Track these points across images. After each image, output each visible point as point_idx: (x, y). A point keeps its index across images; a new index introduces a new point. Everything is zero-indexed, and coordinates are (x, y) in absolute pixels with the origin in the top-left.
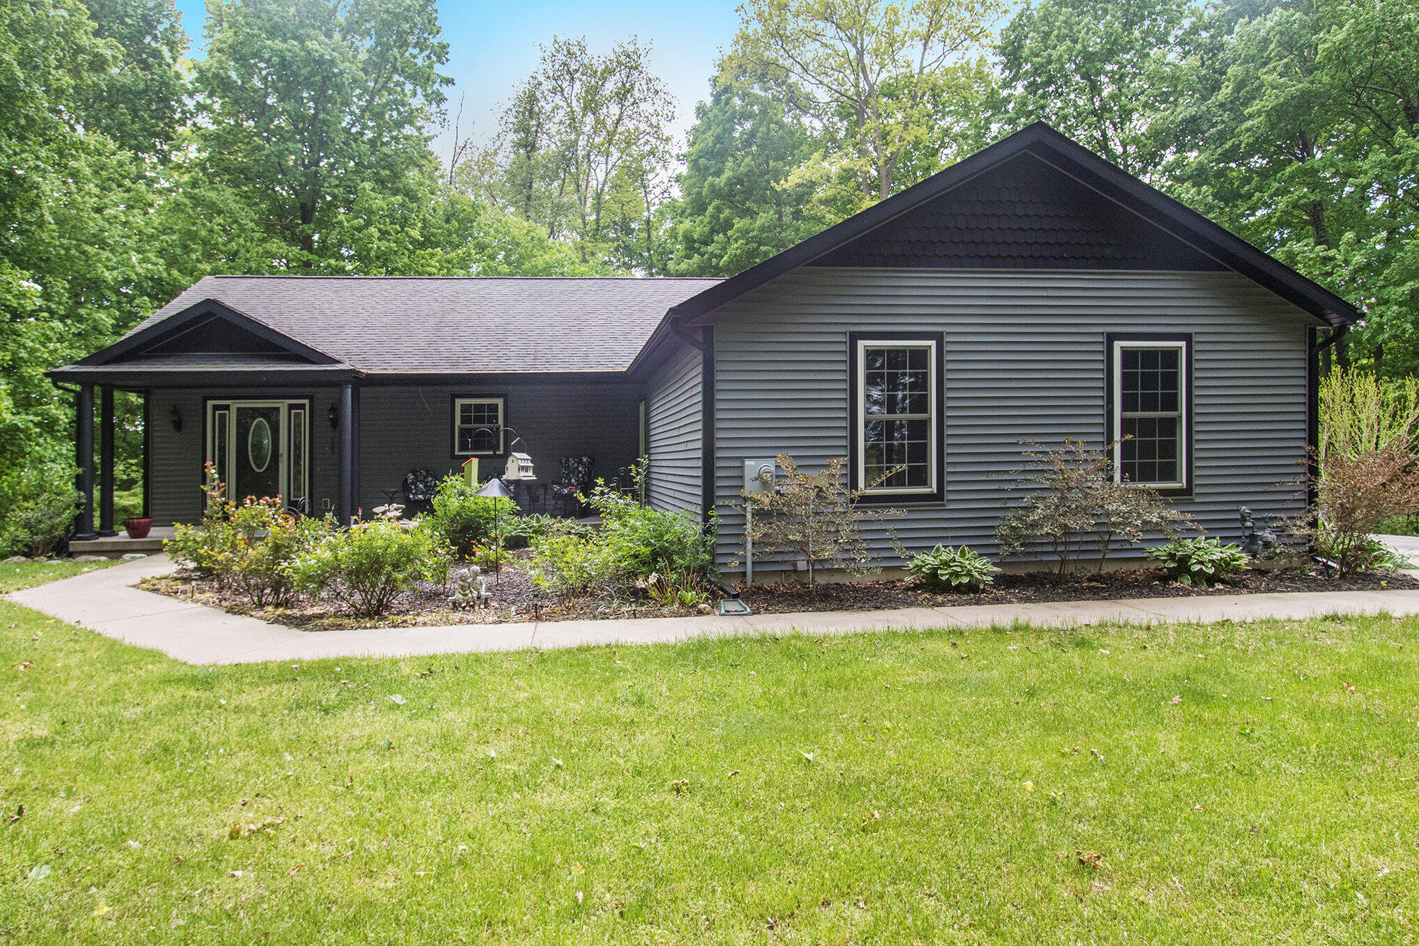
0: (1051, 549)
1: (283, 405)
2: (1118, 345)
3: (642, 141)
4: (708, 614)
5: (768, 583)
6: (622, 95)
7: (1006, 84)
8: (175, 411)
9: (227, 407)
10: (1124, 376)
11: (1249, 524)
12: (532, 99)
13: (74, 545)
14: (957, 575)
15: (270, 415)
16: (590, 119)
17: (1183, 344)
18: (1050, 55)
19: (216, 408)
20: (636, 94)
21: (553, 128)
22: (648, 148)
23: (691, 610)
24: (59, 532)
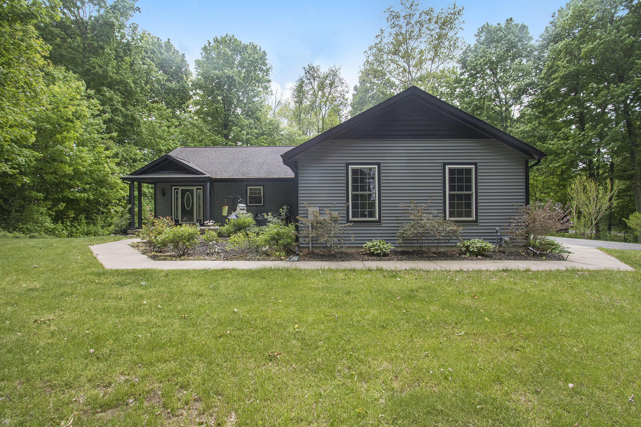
0: (416, 242)
1: (195, 188)
2: (447, 167)
3: (338, 100)
4: (283, 260)
5: (317, 251)
6: (331, 85)
7: (462, 74)
8: (163, 190)
9: (178, 189)
10: (450, 178)
11: (499, 234)
12: (301, 86)
13: (129, 231)
14: (377, 250)
15: (191, 192)
16: (320, 93)
17: (473, 166)
18: (477, 63)
19: (175, 189)
20: (336, 84)
21: (309, 97)
22: (340, 102)
23: (279, 259)
24: (124, 227)
